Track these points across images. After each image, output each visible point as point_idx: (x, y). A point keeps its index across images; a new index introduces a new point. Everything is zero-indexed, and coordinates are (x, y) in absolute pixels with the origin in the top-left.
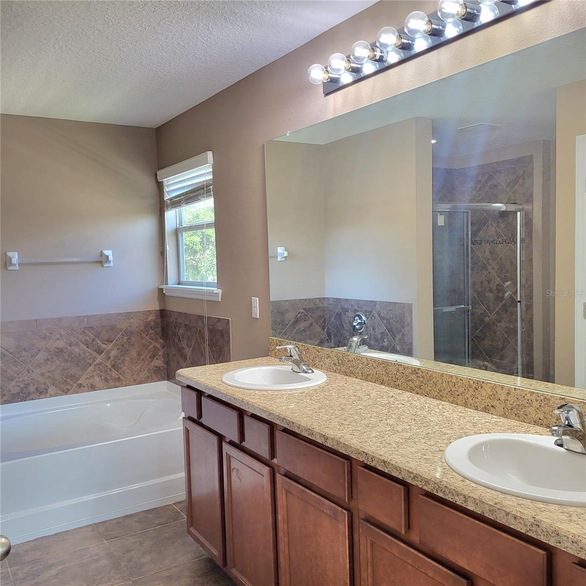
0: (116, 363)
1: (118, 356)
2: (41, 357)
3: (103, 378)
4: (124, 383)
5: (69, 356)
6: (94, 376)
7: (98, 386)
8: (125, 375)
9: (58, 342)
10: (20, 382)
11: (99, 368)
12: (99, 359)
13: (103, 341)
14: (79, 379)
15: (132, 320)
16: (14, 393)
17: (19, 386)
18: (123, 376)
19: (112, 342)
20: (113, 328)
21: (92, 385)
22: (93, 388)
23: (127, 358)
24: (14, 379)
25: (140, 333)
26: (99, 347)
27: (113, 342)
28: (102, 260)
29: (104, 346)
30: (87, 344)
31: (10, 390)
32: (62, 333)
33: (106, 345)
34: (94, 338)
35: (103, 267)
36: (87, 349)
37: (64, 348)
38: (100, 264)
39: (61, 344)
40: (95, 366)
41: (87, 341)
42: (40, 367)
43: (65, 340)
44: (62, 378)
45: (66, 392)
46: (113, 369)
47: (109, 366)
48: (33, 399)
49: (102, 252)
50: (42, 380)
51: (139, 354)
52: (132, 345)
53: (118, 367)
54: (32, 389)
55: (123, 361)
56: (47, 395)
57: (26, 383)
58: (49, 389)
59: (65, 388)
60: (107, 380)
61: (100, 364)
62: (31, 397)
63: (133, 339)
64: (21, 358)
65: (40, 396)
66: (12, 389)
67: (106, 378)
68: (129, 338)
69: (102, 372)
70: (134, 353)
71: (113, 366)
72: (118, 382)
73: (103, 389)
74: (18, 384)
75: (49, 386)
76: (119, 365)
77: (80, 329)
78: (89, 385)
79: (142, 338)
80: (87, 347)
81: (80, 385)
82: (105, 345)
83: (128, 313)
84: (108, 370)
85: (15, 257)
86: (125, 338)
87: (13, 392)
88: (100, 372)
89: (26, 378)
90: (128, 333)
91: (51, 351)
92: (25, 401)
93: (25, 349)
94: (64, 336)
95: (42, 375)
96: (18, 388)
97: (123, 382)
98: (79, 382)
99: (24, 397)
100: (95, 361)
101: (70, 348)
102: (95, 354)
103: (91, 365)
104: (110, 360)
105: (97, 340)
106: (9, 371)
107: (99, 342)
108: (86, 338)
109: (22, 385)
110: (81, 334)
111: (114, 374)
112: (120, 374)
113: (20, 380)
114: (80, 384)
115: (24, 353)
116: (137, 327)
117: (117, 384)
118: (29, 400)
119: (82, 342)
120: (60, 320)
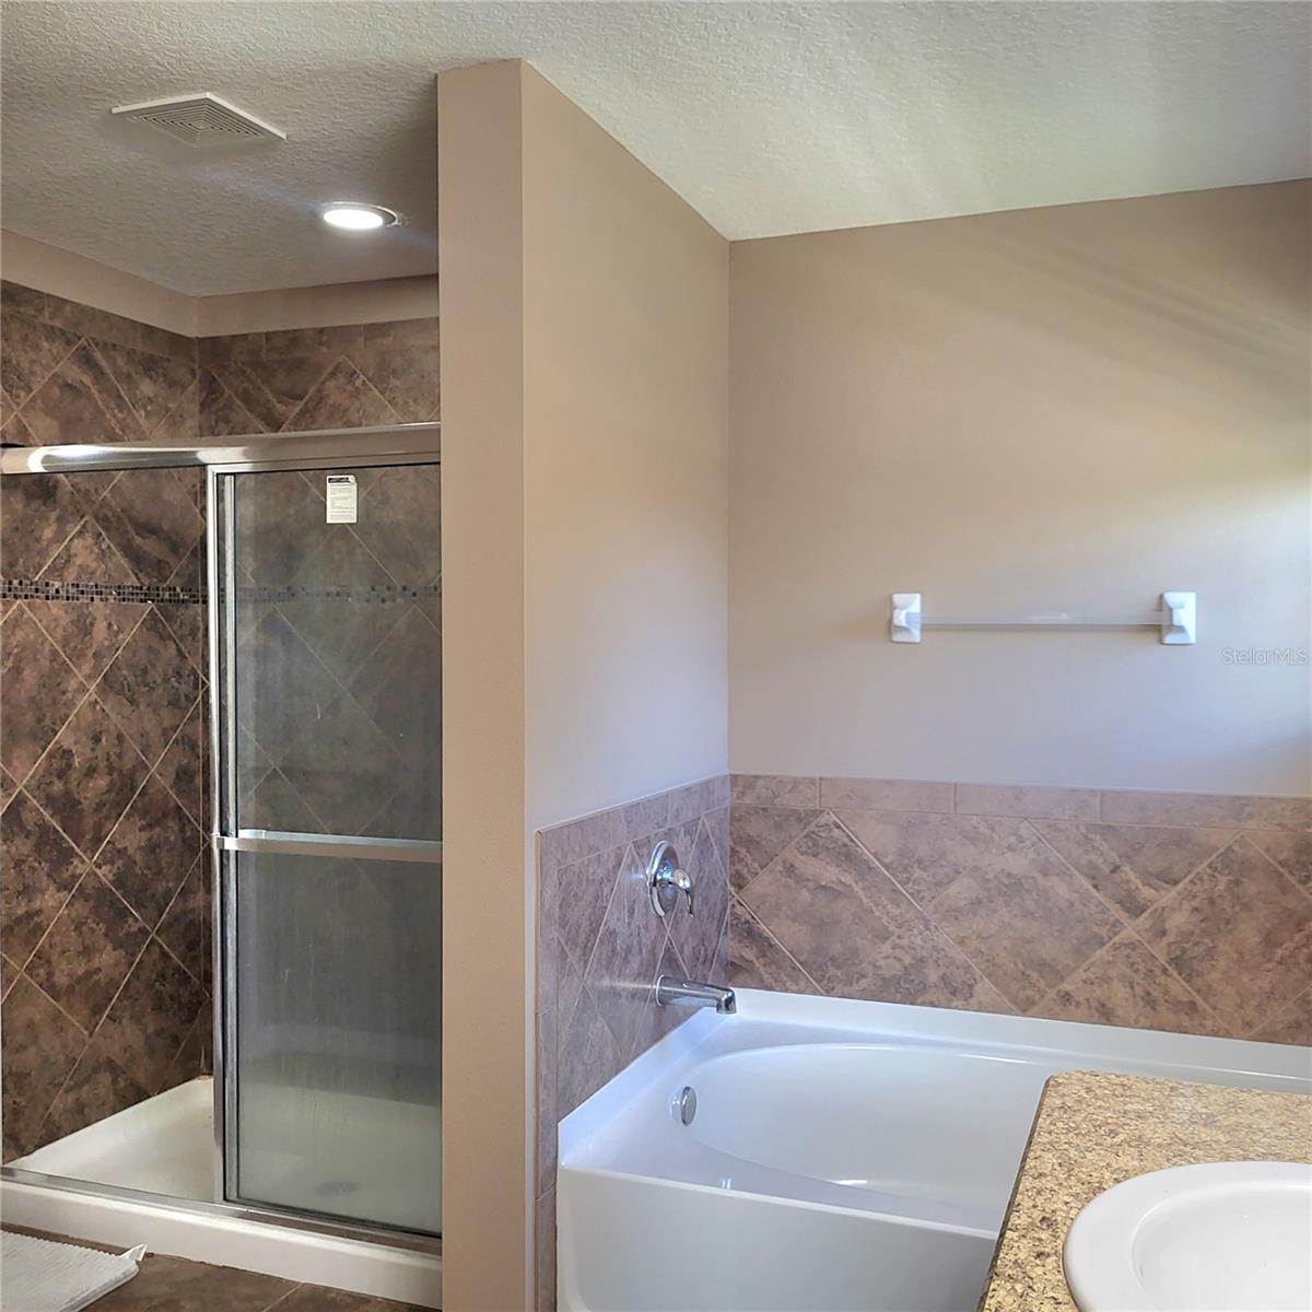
0: (1184, 951)
1: (1193, 933)
2: (961, 890)
3: (1138, 990)
4: (1208, 1023)
5: (1037, 902)
6: (1111, 979)
7: (1120, 1012)
8: (1212, 1000)
9: (1009, 855)
10: (902, 948)
11: (1128, 956)
12: (1132, 929)
13: (1149, 878)
14: (1062, 979)
15: (1251, 825)
16: (887, 976)
17: (899, 960)
18: (1205, 1000)
19: (1176, 883)
20: (1182, 840)
21: (1103, 1005)
22: (1105, 1015)
23: (1223, 947)
24: (888, 938)
25: (1277, 871)
26: (1131, 895)
27: (1181, 886)
28: (1158, 625)
29: (1147, 892)
30: (1094, 878)
31: (877, 964)
32: (1023, 832)
33: (1157, 890)
34: (1118, 862)
35: (1161, 642)
36: (1094, 891)
37: (1026, 878)
38: (1153, 636)
39: (1018, 864)
40: (1116, 948)
41: (1097, 868)
42: (956, 918)
43: (1032, 855)
44: (1015, 964)
45: (1025, 1007)
46: (1171, 970)
47: (1162, 960)
48: (932, 1005)
49: (1161, 597)
50: (960, 955)
51: (1269, 941)
52: (1246, 907)
53: (1192, 969)
54: (933, 975)
55: (1211, 952)
56: (971, 1001)
57: (919, 955)
58: (976, 988)
59: (1022, 995)
60: (1150, 1001)
61: (1133, 946)
62: (928, 997)
63: (1250, 888)
64: (910, 885)
65: (950, 1000)
66: (881, 963)
67: (1148, 993)
68: (1237, 883)
69: (1137, 971)
70: (1249, 934)
71: (1175, 961)
72: (1187, 1016)
73: (1135, 1025)
74: (899, 953)
75: (977, 977)
76: (1195, 962)
77: (1078, 828)
78: (1094, 1004)
79: (1285, 889)
80: (1095, 887)
81: (1066, 998)
82: (1153, 891)
83: (1238, 798)
84: (1158, 972)
85: (909, 608)
86: (1223, 881)
87: (886, 973)
88: (1128, 971)
89: (918, 941)
90: (1234, 866)
91: (988, 881)
92: (912, 1004)
93: (920, 862)
94: (1028, 843)
95: (962, 942)
96: (898, 966)
97: (1205, 1019)
98: (1066, 987)
99: (910, 994)
100: (1115, 934)
101: (1041, 880)
102: (1116, 912)
103: (1103, 944)
104: (1165, 940)
105: (1127, 868)
106: (877, 914)
107: (1132, 876)
108: (1093, 857)
109: (907, 961)
110: (1078, 843)
111: (1178, 986)
112: (1198, 991)
113: (904, 942)
114: (1067, 994)
115: (918, 873)
116: (1267, 849)
117: (1185, 1021)
118: (922, 1004)
119: (1077, 869)
120: (1019, 793)
